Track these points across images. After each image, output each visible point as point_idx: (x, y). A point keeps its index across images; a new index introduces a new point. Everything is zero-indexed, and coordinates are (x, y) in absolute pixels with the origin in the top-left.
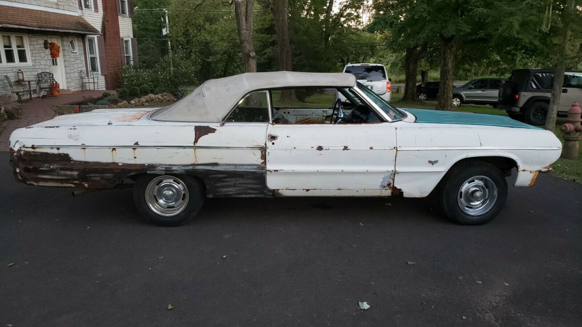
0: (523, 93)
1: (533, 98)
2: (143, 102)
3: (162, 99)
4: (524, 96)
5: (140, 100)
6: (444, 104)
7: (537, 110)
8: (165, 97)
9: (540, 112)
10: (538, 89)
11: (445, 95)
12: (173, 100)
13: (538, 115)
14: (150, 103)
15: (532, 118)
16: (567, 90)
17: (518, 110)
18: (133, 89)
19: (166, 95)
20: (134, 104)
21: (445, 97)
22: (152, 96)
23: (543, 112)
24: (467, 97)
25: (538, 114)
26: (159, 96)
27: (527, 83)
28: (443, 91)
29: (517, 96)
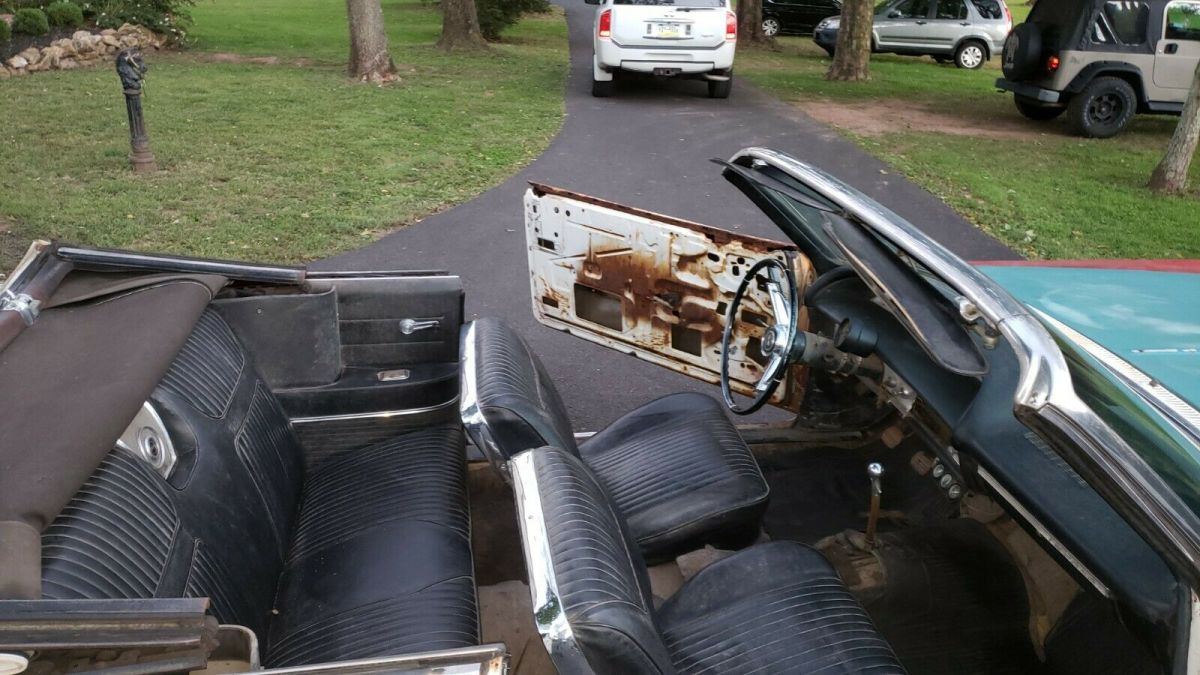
0: (1072, 54)
1: (1093, 66)
2: (53, 60)
3: (118, 44)
4: (1075, 60)
5: (43, 55)
6: (850, 65)
7: (1099, 99)
8: (125, 38)
9: (1106, 103)
10: (1109, 44)
11: (855, 42)
12: (151, 45)
13: (1100, 111)
14: (77, 61)
15: (1085, 118)
16: (1177, 46)
17: (1052, 97)
18: (26, 15)
19: (129, 32)
20: (26, 67)
21: (854, 47)
22: (83, 37)
23: (1113, 103)
24: (884, 38)
25: (1100, 107)
26: (108, 36)
27: (1086, 25)
28: (850, 33)
29: (1056, 61)
